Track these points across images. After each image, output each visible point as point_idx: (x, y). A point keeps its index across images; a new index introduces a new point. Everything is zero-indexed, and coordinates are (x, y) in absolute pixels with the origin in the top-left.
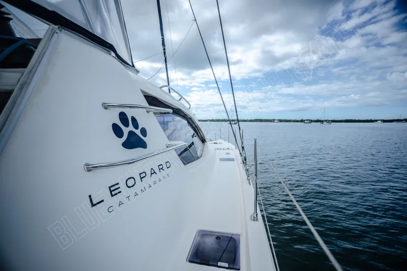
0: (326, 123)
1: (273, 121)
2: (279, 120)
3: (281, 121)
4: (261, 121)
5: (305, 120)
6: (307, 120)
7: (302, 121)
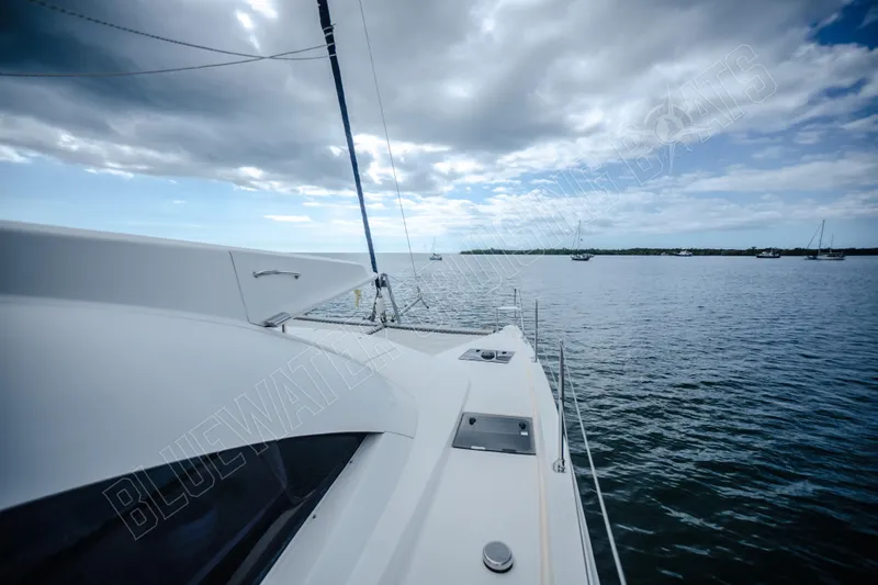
0: (825, 257)
1: (676, 252)
2: (689, 251)
3: (695, 252)
4: (647, 252)
5: (761, 251)
6: (768, 250)
7: (752, 252)
